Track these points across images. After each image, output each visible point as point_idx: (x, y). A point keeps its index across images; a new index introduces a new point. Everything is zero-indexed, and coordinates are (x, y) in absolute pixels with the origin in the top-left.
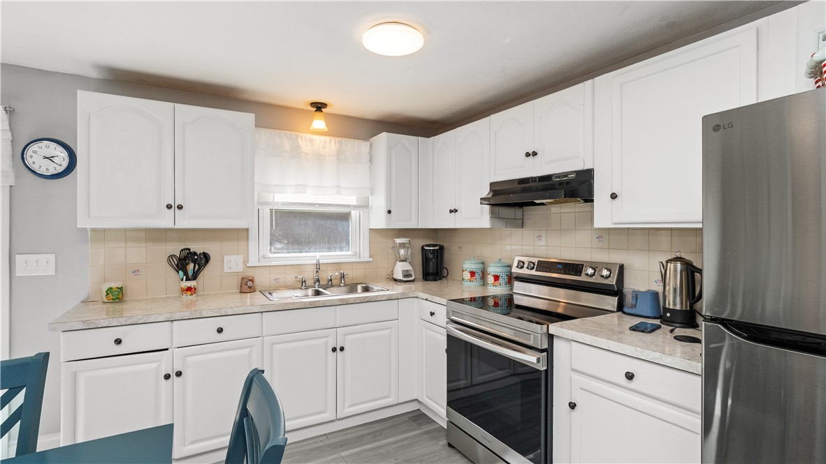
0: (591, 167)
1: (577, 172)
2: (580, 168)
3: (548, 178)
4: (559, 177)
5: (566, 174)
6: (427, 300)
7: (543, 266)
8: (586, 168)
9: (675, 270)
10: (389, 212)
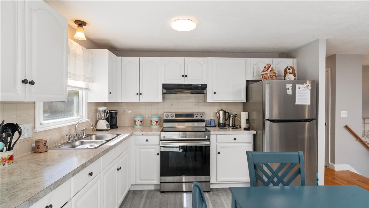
0: (206, 84)
1: (202, 85)
2: (203, 83)
3: (191, 85)
4: (195, 85)
5: (198, 85)
6: (143, 135)
7: (177, 115)
8: (205, 84)
9: (222, 113)
10: (110, 93)
